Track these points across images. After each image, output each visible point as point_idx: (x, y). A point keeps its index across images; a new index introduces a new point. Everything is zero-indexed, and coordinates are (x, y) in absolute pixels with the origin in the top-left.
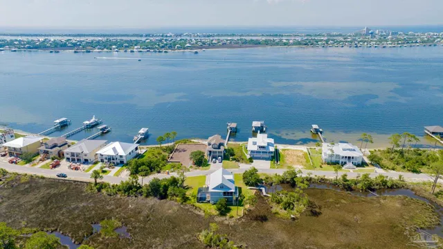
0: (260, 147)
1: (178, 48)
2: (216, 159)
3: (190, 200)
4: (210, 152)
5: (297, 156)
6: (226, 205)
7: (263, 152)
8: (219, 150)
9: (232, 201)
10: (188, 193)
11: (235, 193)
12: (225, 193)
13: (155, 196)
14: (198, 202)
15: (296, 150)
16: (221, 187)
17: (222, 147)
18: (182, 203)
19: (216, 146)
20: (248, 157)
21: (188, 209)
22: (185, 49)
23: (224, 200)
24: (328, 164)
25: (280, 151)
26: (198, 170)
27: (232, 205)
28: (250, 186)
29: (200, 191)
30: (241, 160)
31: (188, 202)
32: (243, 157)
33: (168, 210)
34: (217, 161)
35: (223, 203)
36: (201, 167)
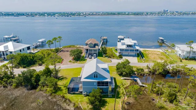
0: (128, 46)
1: (77, 15)
2: (92, 56)
3: (61, 90)
4: (87, 50)
5: (157, 55)
6: (101, 97)
7: (131, 50)
8: (94, 48)
9: (107, 92)
10: (60, 83)
11: (111, 83)
12: (99, 83)
13: (26, 86)
14: (69, 93)
15: (154, 51)
16: (95, 75)
17: (96, 47)
18: (51, 95)
19: (92, 46)
20: (118, 54)
21: (56, 102)
22: (80, 15)
23: (98, 91)
24: (186, 59)
25: (142, 51)
26: (76, 64)
27: (107, 96)
28: (124, 76)
29: (72, 80)
30: (112, 57)
31: (59, 92)
32: (114, 55)
33: (32, 103)
34: (93, 57)
35: (98, 95)
36: (79, 62)
